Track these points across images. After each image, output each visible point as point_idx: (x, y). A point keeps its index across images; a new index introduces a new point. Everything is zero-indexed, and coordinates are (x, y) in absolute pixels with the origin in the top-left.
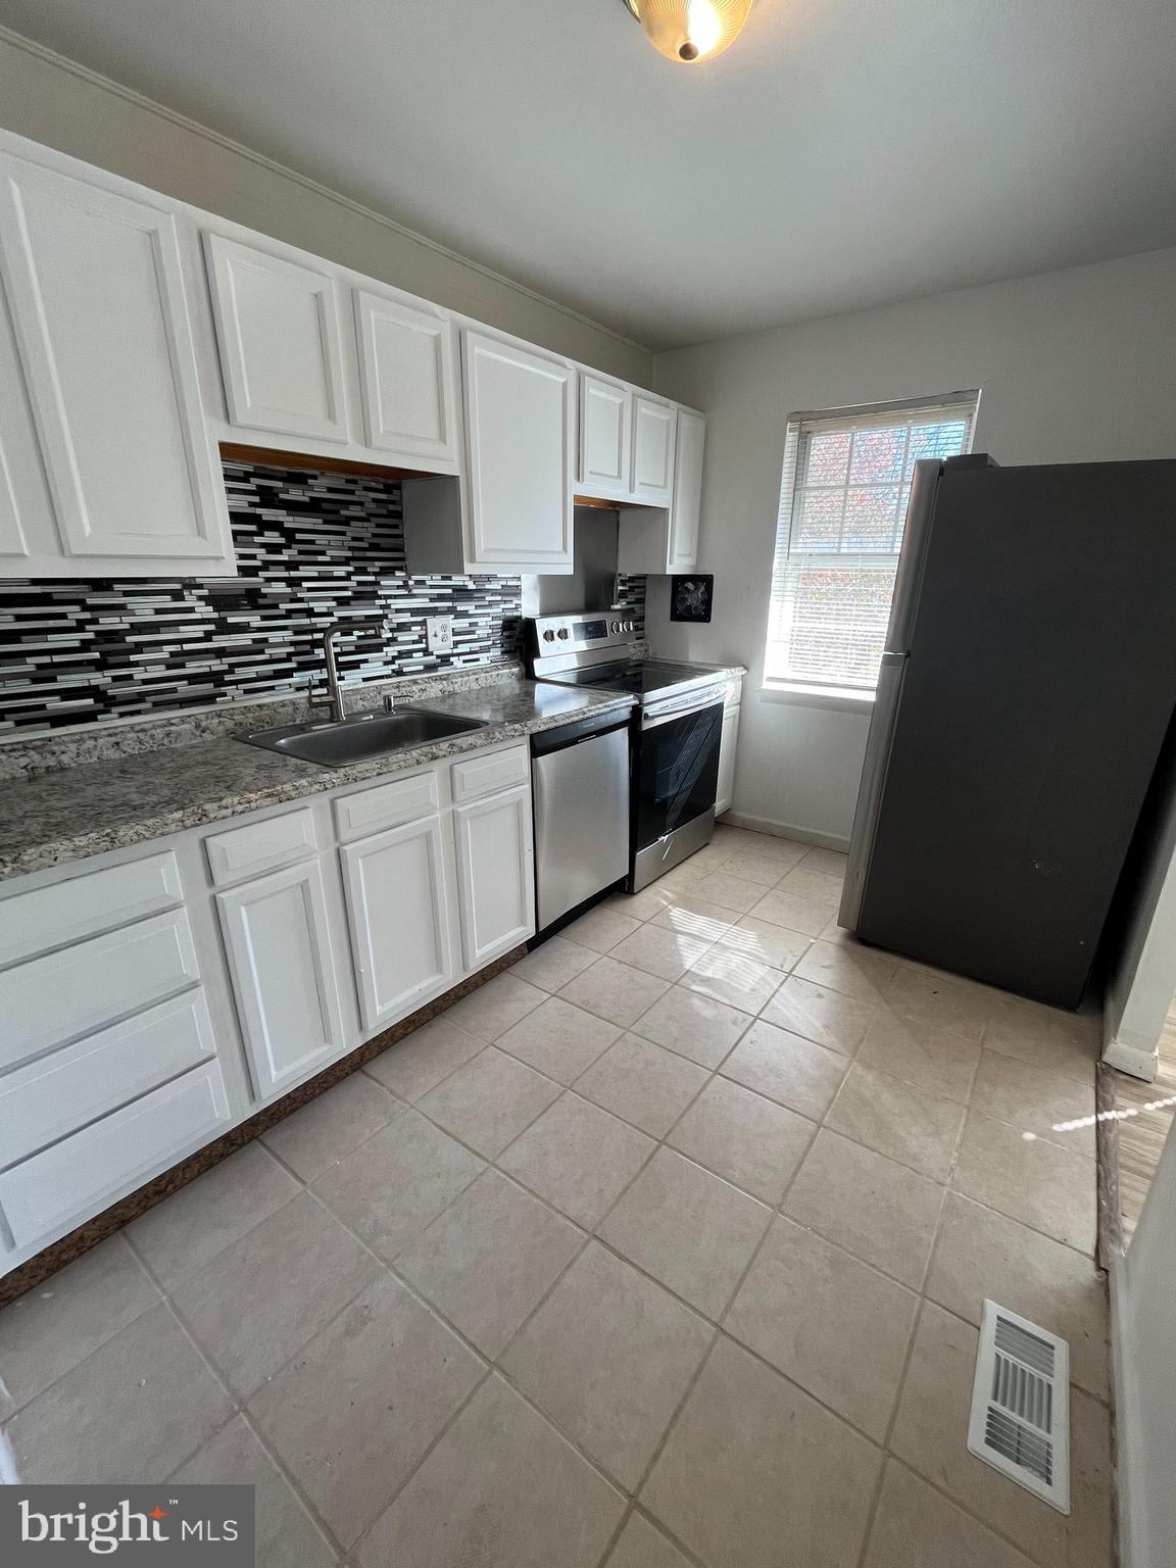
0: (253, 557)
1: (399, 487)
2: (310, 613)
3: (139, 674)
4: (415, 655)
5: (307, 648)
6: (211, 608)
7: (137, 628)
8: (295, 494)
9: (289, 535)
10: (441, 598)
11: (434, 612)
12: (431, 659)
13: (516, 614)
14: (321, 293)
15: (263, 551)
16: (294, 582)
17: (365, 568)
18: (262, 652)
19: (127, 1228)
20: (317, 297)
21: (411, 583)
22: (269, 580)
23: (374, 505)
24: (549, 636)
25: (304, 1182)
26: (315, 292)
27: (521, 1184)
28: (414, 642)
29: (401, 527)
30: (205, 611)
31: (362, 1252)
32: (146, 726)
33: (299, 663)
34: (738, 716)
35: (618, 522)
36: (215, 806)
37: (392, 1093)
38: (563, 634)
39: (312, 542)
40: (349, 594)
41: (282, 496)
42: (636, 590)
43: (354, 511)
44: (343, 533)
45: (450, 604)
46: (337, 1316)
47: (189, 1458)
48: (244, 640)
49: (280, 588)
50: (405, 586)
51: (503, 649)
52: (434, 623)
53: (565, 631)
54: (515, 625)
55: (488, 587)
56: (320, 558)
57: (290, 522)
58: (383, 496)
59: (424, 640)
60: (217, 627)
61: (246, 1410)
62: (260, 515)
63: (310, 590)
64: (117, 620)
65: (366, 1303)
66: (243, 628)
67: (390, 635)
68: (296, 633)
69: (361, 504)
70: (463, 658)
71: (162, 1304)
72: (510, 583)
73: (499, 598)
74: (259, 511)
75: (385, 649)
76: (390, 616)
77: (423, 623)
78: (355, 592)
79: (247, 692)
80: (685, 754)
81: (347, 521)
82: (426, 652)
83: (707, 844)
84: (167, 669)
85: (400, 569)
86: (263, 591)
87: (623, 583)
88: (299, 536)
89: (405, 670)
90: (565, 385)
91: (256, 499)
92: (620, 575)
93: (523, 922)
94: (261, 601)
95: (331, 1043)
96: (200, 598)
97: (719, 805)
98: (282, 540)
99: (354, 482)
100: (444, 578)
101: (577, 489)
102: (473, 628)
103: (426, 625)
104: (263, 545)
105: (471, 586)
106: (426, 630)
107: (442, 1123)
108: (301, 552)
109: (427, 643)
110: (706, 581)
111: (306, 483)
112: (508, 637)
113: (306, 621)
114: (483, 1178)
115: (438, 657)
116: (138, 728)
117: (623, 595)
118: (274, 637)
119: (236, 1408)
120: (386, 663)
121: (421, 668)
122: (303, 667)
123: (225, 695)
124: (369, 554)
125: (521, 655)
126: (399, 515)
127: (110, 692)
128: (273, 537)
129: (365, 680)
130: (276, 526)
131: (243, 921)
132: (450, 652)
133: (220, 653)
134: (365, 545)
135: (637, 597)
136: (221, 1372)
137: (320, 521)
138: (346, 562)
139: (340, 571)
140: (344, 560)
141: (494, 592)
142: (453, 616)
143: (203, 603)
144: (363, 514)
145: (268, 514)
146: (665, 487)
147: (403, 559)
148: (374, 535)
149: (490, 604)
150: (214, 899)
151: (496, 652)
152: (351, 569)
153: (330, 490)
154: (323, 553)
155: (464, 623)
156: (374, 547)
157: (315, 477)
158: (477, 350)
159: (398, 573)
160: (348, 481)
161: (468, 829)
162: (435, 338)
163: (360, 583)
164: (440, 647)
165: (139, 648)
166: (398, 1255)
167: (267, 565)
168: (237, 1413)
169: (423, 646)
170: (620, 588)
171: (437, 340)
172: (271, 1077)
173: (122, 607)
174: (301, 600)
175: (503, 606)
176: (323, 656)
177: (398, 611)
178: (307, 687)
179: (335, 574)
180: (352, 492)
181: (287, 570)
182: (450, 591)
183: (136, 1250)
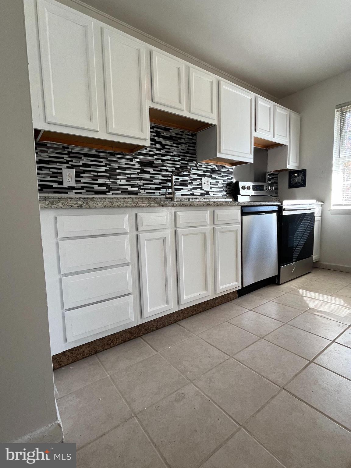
0: (153, 151)
1: (196, 135)
2: (167, 171)
3: (119, 182)
4: (198, 189)
5: (165, 182)
6: (140, 165)
7: (120, 168)
8: (166, 134)
9: (163, 145)
10: (207, 171)
11: (205, 176)
12: (203, 192)
13: (231, 181)
14: (180, 68)
15: (155, 150)
16: (163, 161)
17: (184, 159)
18: (152, 181)
19: (98, 354)
20: (179, 69)
21: (198, 165)
22: (156, 159)
23: (188, 140)
24: (244, 188)
25: (157, 351)
26: (178, 67)
27: (245, 365)
28: (198, 185)
29: (196, 147)
30: (138, 166)
31: (180, 376)
32: (119, 198)
33: (163, 186)
34: (320, 221)
35: (267, 154)
36: (141, 202)
37: (189, 330)
38: (249, 188)
39: (169, 149)
40: (179, 166)
41: (162, 134)
42: (274, 178)
43: (182, 141)
44: (178, 147)
45: (210, 174)
46: (171, 394)
47: (115, 428)
48: (148, 176)
49: (159, 162)
50: (196, 166)
51: (227, 192)
52: (204, 179)
53: (250, 186)
54: (231, 184)
55: (222, 170)
56: (171, 154)
57: (164, 142)
58: (191, 137)
59: (201, 185)
60: (141, 171)
61: (136, 417)
62: (156, 139)
63: (168, 163)
64: (115, 165)
65: (182, 392)
66: (148, 172)
67: (190, 181)
68: (163, 176)
69: (184, 139)
70: (213, 193)
71: (108, 377)
72: (230, 170)
73: (226, 174)
74: (155, 138)
75: (189, 186)
76: (191, 175)
77: (201, 179)
78: (180, 166)
79: (147, 193)
80: (300, 230)
81: (180, 144)
82: (202, 189)
83: (310, 272)
84: (126, 182)
85: (195, 160)
86: (155, 162)
87: (270, 175)
88: (166, 147)
89: (194, 194)
90: (251, 100)
91: (155, 134)
92: (268, 172)
93: (237, 281)
94: (154, 165)
95: (168, 304)
96: (137, 162)
97: (315, 257)
98: (161, 147)
99: (183, 132)
100: (208, 165)
101: (255, 134)
102: (217, 183)
103: (202, 180)
104: (155, 148)
105: (217, 169)
106: (202, 181)
107: (209, 341)
108: (166, 152)
109: (202, 186)
110: (303, 172)
111: (169, 131)
112: (228, 188)
113: (166, 173)
114: (228, 361)
115: (205, 191)
116: (116, 198)
117: (269, 179)
118: (156, 177)
119: (133, 415)
120: (189, 191)
121: (200, 194)
122: (164, 188)
123: (141, 192)
124: (186, 155)
125: (233, 195)
126: (195, 143)
127: (111, 186)
128: (158, 146)
129: (182, 195)
130: (160, 143)
131: (145, 245)
132: (209, 190)
133: (141, 179)
134: (185, 152)
135: (275, 181)
136: (127, 402)
137: (172, 143)
138: (179, 156)
139: (177, 159)
140: (178, 155)
141: (224, 172)
142: (211, 178)
143: (138, 163)
144: (185, 142)
145: (158, 139)
146: (286, 137)
147: (196, 157)
148: (187, 149)
149: (223, 176)
150: (137, 235)
151: (225, 193)
152: (180, 159)
153: (176, 134)
154: (172, 153)
155: (214, 181)
156: (187, 153)
157: (171, 130)
158: (224, 87)
159: (194, 162)
160: (181, 132)
161: (219, 235)
162: (211, 82)
163: (182, 163)
164: (206, 188)
165: (120, 174)
166: (195, 379)
167: (156, 154)
168: (133, 417)
169: (201, 187)
170: (268, 177)
171: (212, 83)
172: (148, 310)
173: (117, 161)
174: (165, 166)
175: (227, 177)
176: (171, 185)
177: (193, 174)
178: (165, 194)
179: (175, 160)
180: (182, 135)
181: (162, 156)
182: (210, 170)
183: (100, 361)
